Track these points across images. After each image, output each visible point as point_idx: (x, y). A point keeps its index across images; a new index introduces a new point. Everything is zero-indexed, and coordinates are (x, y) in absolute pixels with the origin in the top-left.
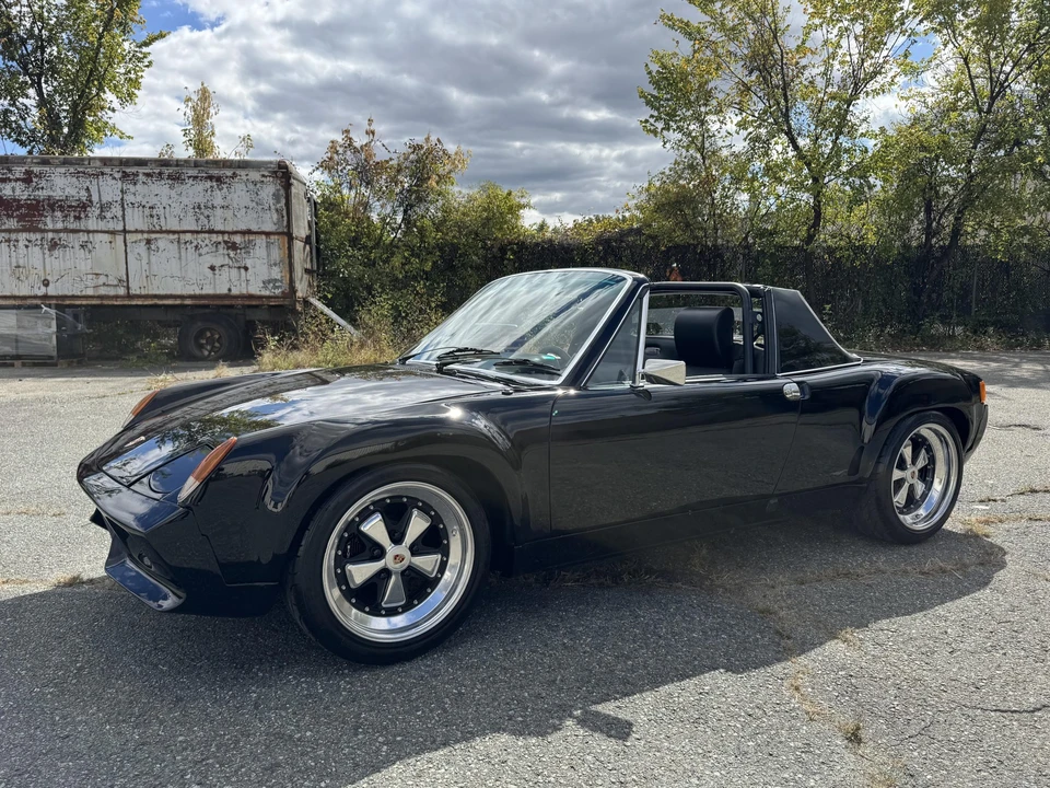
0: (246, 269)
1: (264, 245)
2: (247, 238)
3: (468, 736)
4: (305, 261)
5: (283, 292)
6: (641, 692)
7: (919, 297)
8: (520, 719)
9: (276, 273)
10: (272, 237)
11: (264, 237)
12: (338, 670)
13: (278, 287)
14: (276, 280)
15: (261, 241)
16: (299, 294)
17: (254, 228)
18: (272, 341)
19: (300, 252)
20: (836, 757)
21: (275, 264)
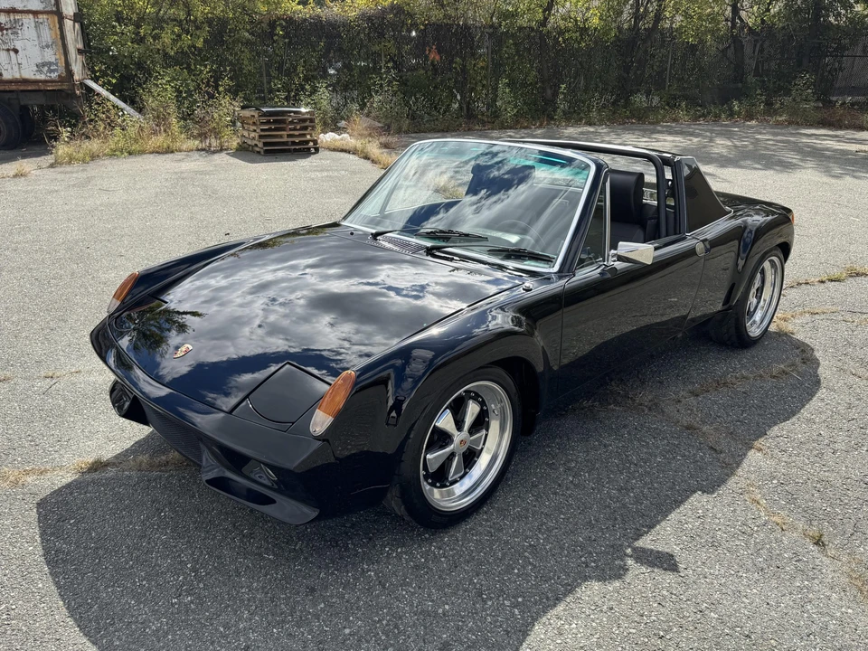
0: (16, 51)
1: (33, 24)
2: (12, 18)
3: (570, 589)
4: (76, 41)
5: (59, 76)
6: (658, 522)
7: (628, 74)
8: (593, 564)
9: (50, 56)
10: (40, 16)
11: (31, 16)
12: (419, 535)
13: (53, 71)
14: (50, 64)
15: (28, 21)
16: (76, 77)
17: (19, 6)
18: (65, 133)
19: (72, 30)
20: (817, 562)
21: (47, 46)
